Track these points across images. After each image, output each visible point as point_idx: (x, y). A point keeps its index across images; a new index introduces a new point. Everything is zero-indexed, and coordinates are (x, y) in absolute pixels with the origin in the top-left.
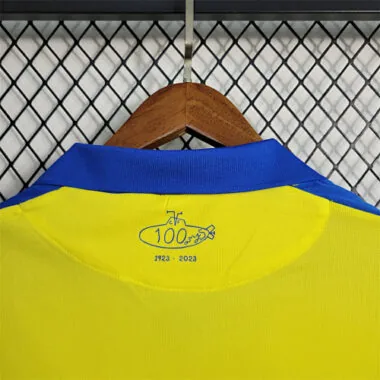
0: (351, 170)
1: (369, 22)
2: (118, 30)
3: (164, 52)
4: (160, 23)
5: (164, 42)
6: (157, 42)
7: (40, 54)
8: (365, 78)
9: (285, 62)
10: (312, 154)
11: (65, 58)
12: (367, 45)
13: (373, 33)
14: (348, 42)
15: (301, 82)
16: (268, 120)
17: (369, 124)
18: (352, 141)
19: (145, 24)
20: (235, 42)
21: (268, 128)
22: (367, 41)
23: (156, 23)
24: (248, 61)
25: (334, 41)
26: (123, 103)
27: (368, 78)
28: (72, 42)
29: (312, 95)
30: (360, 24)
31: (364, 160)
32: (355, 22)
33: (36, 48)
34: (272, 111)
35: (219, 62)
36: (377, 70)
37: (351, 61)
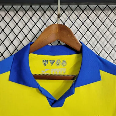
0: (108, 49)
1: (113, 5)
2: (39, 8)
3: (52, 15)
4: (51, 6)
5: (52, 12)
6: (50, 12)
7: (15, 16)
8: (112, 22)
9: (88, 17)
10: (96, 45)
11: (23, 17)
12: (112, 13)
13: (114, 9)
14: (107, 12)
15: (93, 23)
16: (83, 35)
17: (113, 36)
18: (108, 41)
19: (47, 7)
20: (73, 12)
21: (83, 37)
22: (112, 11)
23: (50, 6)
24: (77, 17)
25: (102, 11)
26: (40, 30)
27: (113, 22)
28: (25, 12)
29: (96, 27)
30: (110, 6)
31: (112, 46)
32: (109, 5)
33: (14, 14)
34: (84, 32)
35: (69, 18)
36: (115, 20)
37: (107, 17)
